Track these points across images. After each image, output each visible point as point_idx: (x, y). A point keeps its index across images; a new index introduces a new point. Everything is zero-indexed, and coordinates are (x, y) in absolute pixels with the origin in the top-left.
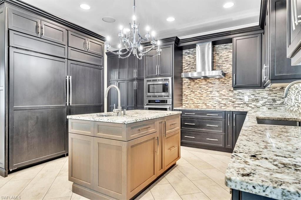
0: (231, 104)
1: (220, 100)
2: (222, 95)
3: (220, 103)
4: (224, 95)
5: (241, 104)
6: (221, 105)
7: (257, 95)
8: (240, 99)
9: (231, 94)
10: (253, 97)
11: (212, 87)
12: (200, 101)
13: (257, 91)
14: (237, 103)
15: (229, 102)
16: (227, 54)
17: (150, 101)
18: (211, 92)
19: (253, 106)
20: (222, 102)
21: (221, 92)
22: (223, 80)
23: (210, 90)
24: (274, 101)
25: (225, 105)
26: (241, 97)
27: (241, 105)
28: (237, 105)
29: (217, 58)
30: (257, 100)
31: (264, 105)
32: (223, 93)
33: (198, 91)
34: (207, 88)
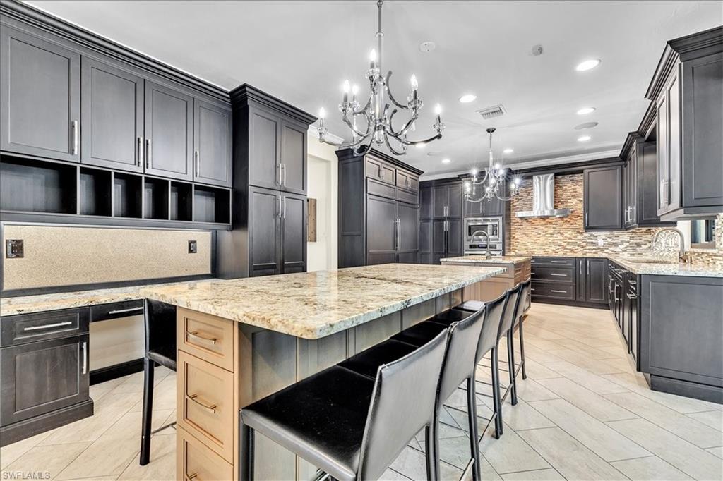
0: (580, 249)
1: (565, 244)
2: (566, 237)
3: (564, 248)
4: (570, 239)
5: (594, 249)
6: (566, 250)
7: (615, 238)
8: (592, 243)
9: (580, 237)
10: (610, 240)
11: (554, 228)
12: (535, 246)
13: (616, 233)
14: (587, 247)
15: (577, 247)
16: (573, 187)
17: (471, 246)
18: (551, 234)
19: (610, 252)
20: (568, 247)
21: (565, 235)
22: (569, 220)
23: (551, 231)
24: (638, 245)
25: (571, 250)
26: (594, 241)
27: (594, 251)
28: (588, 251)
29: (560, 192)
30: (615, 245)
31: (625, 251)
32: (569, 236)
33: (534, 233)
34: (546, 229)
